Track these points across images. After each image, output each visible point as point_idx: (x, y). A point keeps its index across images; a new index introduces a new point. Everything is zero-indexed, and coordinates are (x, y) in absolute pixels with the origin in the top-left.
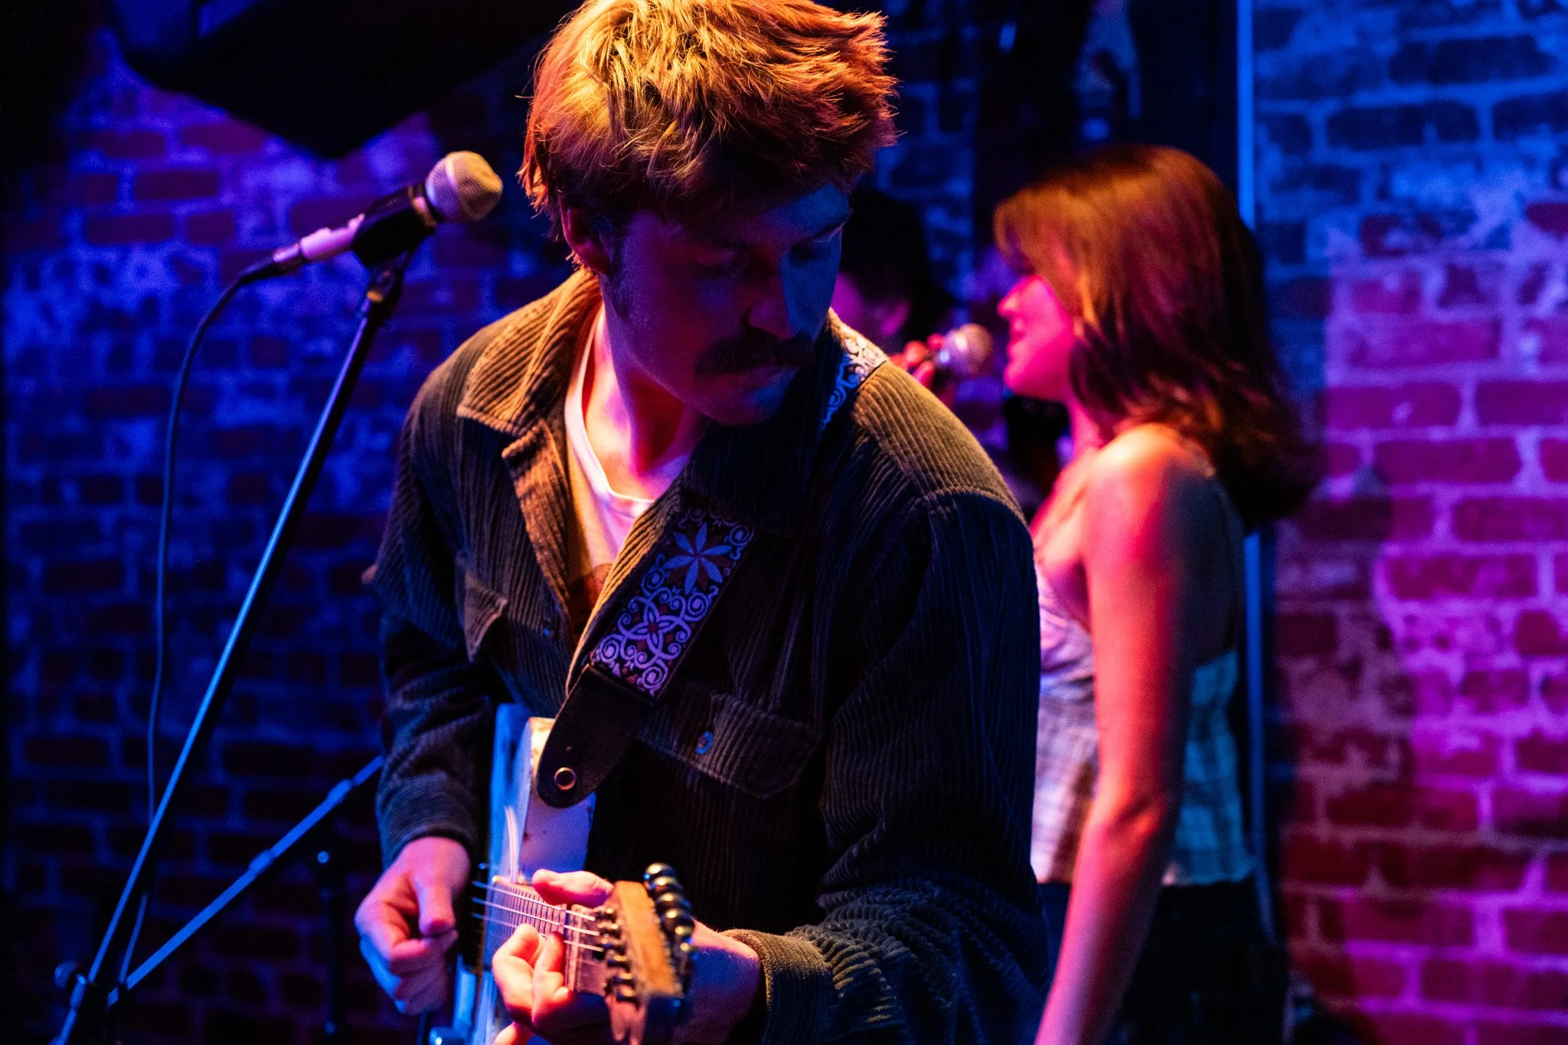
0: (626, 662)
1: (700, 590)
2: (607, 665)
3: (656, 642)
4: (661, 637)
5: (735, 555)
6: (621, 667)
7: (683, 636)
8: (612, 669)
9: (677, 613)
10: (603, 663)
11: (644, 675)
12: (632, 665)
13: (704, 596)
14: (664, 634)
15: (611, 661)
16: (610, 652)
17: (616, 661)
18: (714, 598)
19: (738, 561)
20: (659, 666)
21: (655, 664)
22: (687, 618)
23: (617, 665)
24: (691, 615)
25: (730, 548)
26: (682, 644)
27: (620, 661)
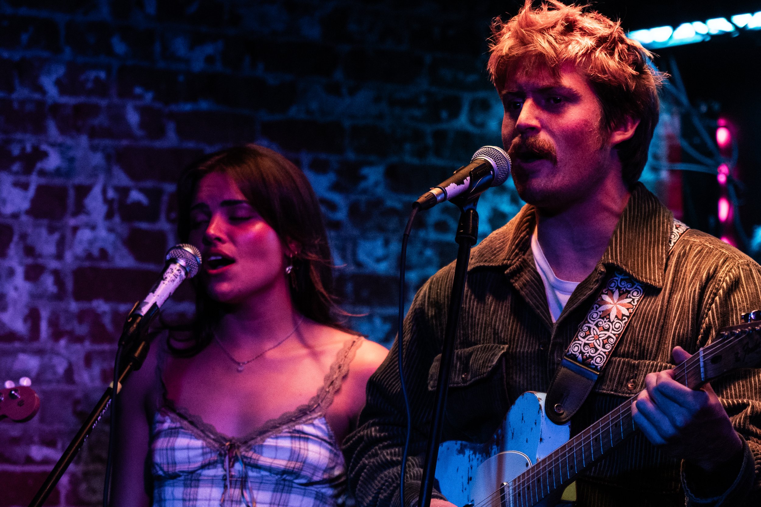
0: (585, 353)
1: (618, 319)
2: (575, 355)
3: (599, 344)
4: (601, 341)
5: (634, 302)
6: (582, 356)
7: (612, 340)
8: (578, 357)
9: (608, 330)
10: (573, 354)
11: (594, 359)
12: (588, 355)
13: (620, 322)
14: (603, 340)
15: (577, 353)
16: (576, 349)
17: (580, 353)
18: (625, 323)
19: (636, 306)
20: (602, 355)
21: (599, 354)
22: (613, 332)
23: (581, 355)
24: (615, 331)
25: (631, 299)
26: (612, 345)
27: (581, 352)
